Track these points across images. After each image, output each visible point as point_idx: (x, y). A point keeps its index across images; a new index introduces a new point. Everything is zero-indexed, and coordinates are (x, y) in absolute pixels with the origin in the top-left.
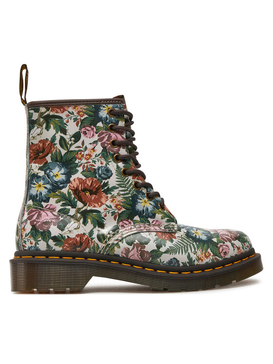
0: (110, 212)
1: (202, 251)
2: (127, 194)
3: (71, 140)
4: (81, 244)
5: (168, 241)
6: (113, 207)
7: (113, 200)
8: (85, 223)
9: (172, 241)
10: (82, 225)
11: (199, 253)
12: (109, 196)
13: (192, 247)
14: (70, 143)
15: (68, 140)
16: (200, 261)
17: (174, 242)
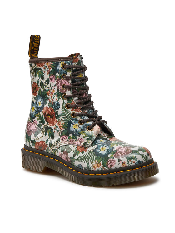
0: (57, 130)
1: (97, 162)
2: (66, 120)
3: (45, 84)
4: (42, 146)
5: (80, 153)
6: (58, 128)
7: (59, 123)
8: (46, 135)
9: (83, 153)
10: (44, 136)
11: (95, 163)
12: (58, 120)
13: (92, 158)
14: (45, 85)
15: (44, 83)
16: (94, 168)
17: (84, 154)
